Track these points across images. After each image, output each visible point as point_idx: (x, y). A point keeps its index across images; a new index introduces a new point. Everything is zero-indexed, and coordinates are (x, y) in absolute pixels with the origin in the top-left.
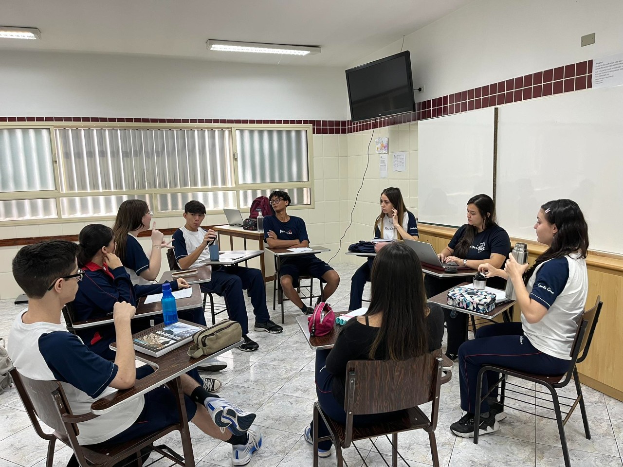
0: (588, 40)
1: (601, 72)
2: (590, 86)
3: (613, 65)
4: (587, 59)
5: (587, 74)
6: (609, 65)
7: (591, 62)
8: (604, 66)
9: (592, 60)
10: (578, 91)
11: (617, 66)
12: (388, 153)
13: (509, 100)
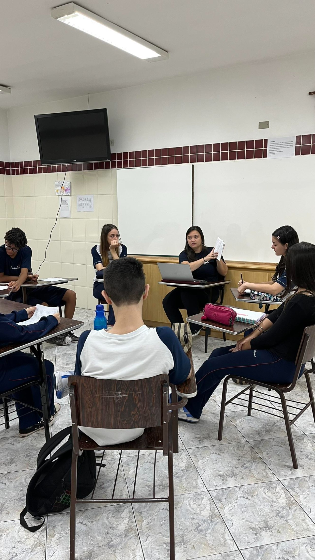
0: (264, 125)
1: (274, 148)
2: (265, 156)
3: (283, 144)
4: (263, 138)
5: (263, 148)
6: (280, 144)
7: (266, 141)
8: (276, 144)
9: (267, 139)
10: (257, 159)
11: (285, 145)
12: (71, 196)
13: (201, 160)
